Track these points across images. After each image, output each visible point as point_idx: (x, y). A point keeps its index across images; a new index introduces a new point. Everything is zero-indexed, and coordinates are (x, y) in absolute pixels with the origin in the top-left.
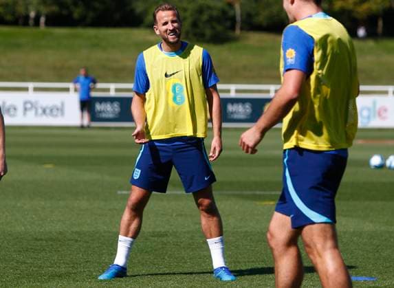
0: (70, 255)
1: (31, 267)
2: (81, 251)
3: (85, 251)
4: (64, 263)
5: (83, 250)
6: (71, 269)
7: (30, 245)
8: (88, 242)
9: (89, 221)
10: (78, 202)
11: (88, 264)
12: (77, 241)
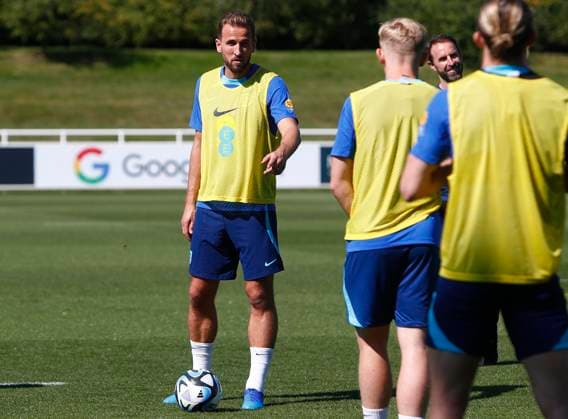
0: (289, 370)
1: (235, 388)
2: (304, 365)
3: (311, 365)
4: (281, 382)
5: (308, 363)
6: (290, 390)
7: (235, 358)
8: (314, 353)
9: (316, 323)
10: (301, 295)
11: (315, 383)
12: (299, 351)
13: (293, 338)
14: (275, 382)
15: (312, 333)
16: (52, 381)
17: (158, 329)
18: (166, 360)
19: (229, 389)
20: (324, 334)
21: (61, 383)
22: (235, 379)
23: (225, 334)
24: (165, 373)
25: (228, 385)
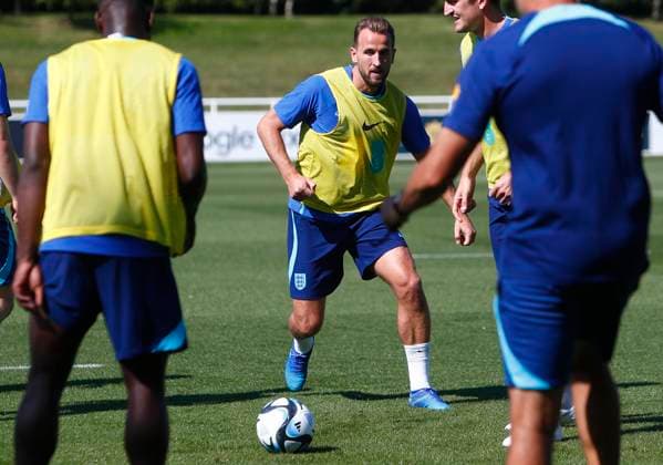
13: (338, 316)
14: (322, 362)
15: (357, 310)
16: (88, 363)
17: (198, 308)
18: (206, 341)
19: (273, 369)
20: (369, 311)
21: (98, 366)
22: (280, 359)
23: (267, 313)
24: (205, 353)
25: (273, 366)
